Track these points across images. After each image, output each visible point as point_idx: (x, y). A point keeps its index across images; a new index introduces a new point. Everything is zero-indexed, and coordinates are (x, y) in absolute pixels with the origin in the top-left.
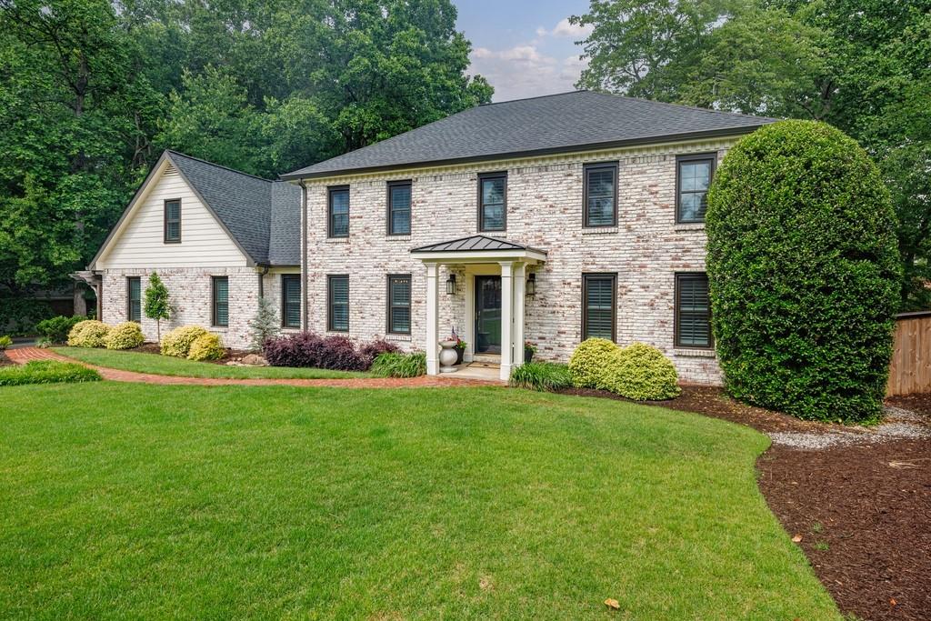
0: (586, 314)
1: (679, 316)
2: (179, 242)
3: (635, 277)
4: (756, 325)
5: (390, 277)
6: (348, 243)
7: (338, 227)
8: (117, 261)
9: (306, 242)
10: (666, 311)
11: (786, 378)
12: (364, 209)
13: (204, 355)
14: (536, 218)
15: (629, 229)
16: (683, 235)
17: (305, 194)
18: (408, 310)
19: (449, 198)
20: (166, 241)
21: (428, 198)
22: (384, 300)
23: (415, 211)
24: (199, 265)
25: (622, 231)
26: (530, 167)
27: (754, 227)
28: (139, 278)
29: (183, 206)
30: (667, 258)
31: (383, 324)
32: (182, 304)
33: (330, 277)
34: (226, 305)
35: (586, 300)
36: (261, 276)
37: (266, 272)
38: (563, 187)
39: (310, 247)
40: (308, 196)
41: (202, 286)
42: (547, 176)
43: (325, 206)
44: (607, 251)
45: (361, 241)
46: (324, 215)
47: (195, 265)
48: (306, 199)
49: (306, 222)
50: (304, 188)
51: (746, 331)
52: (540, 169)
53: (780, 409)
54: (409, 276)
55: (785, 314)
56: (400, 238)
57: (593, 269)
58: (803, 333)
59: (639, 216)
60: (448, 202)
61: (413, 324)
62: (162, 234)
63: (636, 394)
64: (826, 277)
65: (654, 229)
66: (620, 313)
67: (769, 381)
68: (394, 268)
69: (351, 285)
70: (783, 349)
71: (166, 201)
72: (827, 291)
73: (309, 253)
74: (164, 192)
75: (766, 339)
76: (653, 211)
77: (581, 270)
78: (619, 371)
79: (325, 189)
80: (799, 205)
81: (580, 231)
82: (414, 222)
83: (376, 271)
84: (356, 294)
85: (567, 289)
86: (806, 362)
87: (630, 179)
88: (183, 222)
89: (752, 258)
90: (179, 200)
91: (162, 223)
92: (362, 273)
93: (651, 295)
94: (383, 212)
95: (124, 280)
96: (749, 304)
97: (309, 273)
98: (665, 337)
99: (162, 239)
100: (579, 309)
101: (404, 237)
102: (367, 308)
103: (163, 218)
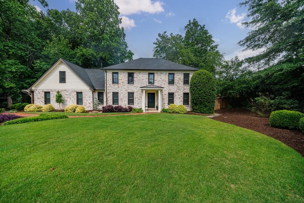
0: (169, 100)
1: (184, 100)
2: (65, 83)
3: (177, 93)
4: (200, 101)
5: (128, 93)
6: (118, 85)
7: (115, 81)
8: (40, 87)
9: (106, 84)
10: (182, 99)
11: (204, 108)
12: (122, 78)
13: (82, 111)
14: (160, 82)
15: (176, 85)
16: (185, 86)
17: (106, 73)
18: (133, 100)
19: (142, 77)
20: (60, 82)
21: (138, 76)
22: (127, 98)
23: (135, 79)
24: (73, 89)
25: (175, 85)
26: (159, 72)
27: (200, 86)
28: (50, 92)
29: (66, 73)
30: (182, 90)
31: (127, 103)
32: (66, 99)
33: (113, 92)
34: (82, 99)
35: (169, 97)
36: (93, 92)
37: (94, 91)
38: (165, 77)
39: (107, 86)
40: (107, 74)
41: (73, 94)
42: (162, 75)
43: (112, 77)
44: (172, 89)
45: (122, 85)
46: (112, 78)
47: (71, 89)
48: (106, 74)
49: (106, 79)
50: (106, 72)
51: (199, 101)
52: (161, 73)
53: (203, 113)
54: (134, 93)
55: (204, 99)
56: (131, 85)
57: (170, 92)
58: (207, 102)
59: (178, 83)
60: (142, 78)
61: (134, 103)
62: (59, 80)
63: (182, 113)
64: (210, 93)
65: (180, 85)
66: (175, 100)
67: (201, 109)
68: (130, 91)
69: (119, 94)
70: (204, 104)
71: (60, 72)
72: (210, 95)
73: (107, 87)
74: (59, 69)
75: (202, 103)
76: (180, 82)
77: (168, 92)
78: (179, 109)
79: (112, 73)
80: (206, 83)
81: (168, 85)
82: (134, 81)
83: (125, 91)
84: (120, 96)
85: (166, 95)
86: (207, 106)
87: (176, 76)
88: (66, 78)
89: (200, 91)
90: (65, 72)
91: (59, 77)
92: (122, 92)
93: (180, 97)
94: (127, 79)
95: (43, 92)
96: (199, 98)
97: (107, 91)
98: (182, 104)
99: (59, 82)
100: (168, 99)
101: (132, 85)
102: (123, 99)
103: (59, 76)
